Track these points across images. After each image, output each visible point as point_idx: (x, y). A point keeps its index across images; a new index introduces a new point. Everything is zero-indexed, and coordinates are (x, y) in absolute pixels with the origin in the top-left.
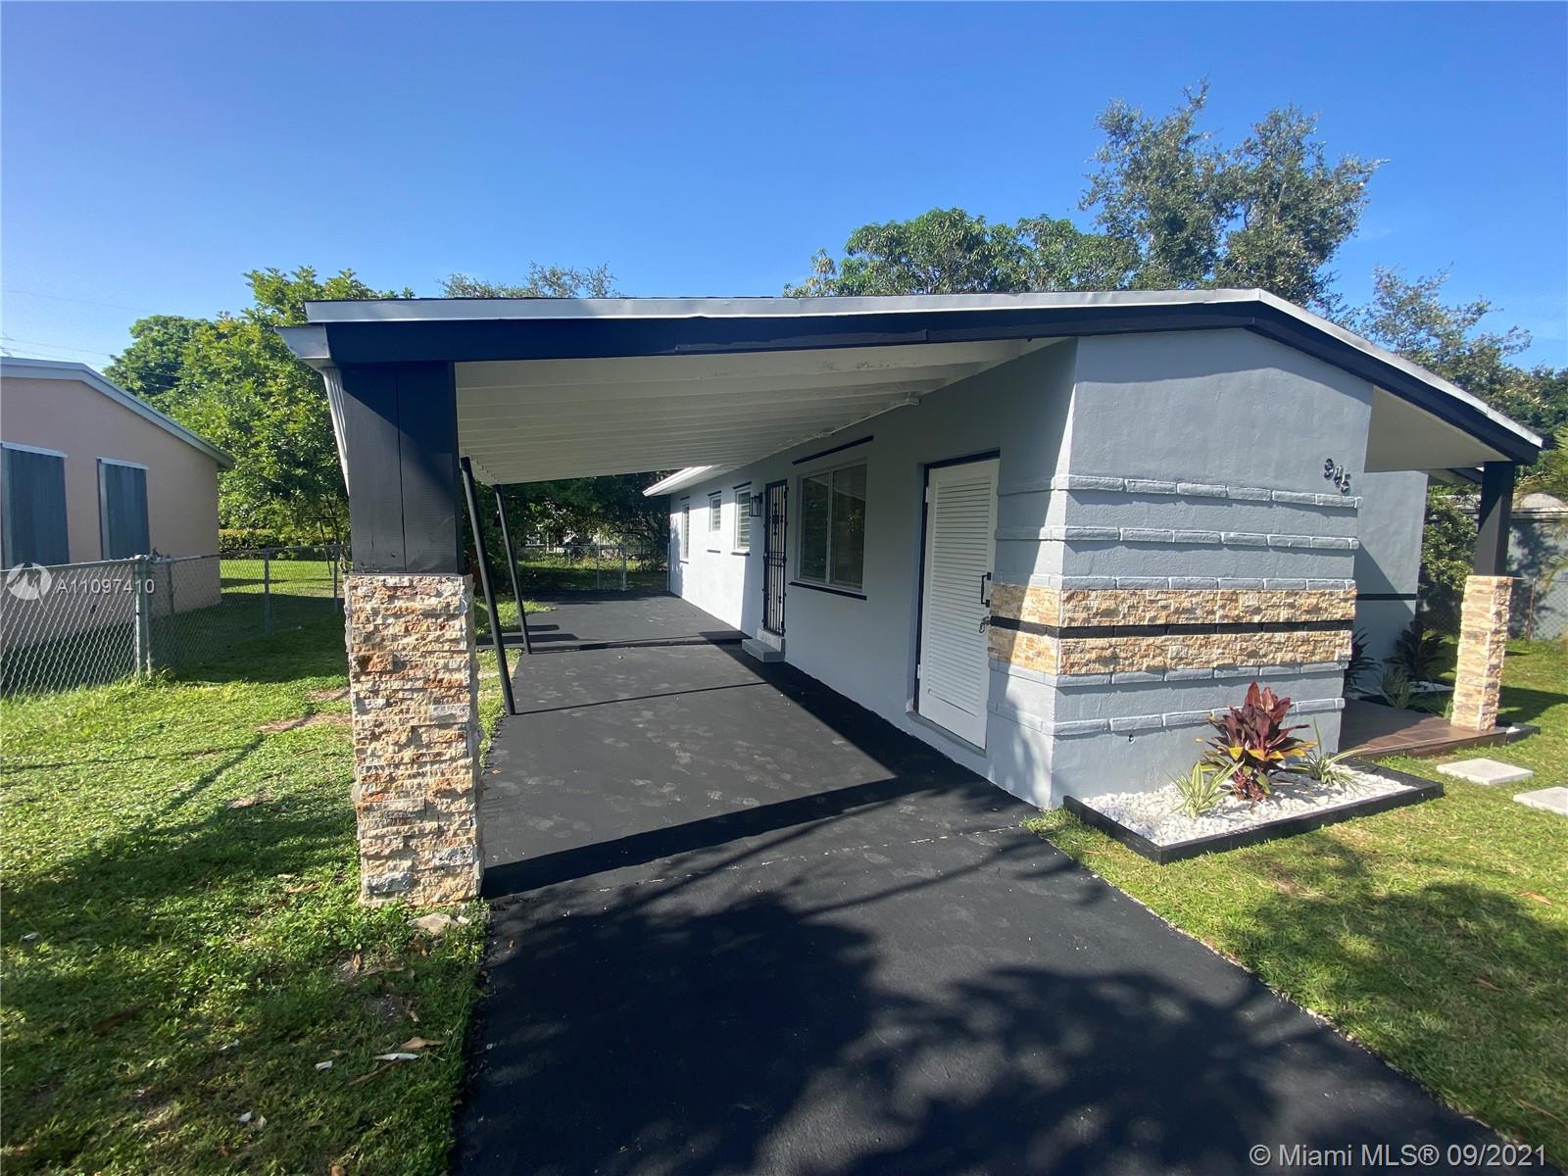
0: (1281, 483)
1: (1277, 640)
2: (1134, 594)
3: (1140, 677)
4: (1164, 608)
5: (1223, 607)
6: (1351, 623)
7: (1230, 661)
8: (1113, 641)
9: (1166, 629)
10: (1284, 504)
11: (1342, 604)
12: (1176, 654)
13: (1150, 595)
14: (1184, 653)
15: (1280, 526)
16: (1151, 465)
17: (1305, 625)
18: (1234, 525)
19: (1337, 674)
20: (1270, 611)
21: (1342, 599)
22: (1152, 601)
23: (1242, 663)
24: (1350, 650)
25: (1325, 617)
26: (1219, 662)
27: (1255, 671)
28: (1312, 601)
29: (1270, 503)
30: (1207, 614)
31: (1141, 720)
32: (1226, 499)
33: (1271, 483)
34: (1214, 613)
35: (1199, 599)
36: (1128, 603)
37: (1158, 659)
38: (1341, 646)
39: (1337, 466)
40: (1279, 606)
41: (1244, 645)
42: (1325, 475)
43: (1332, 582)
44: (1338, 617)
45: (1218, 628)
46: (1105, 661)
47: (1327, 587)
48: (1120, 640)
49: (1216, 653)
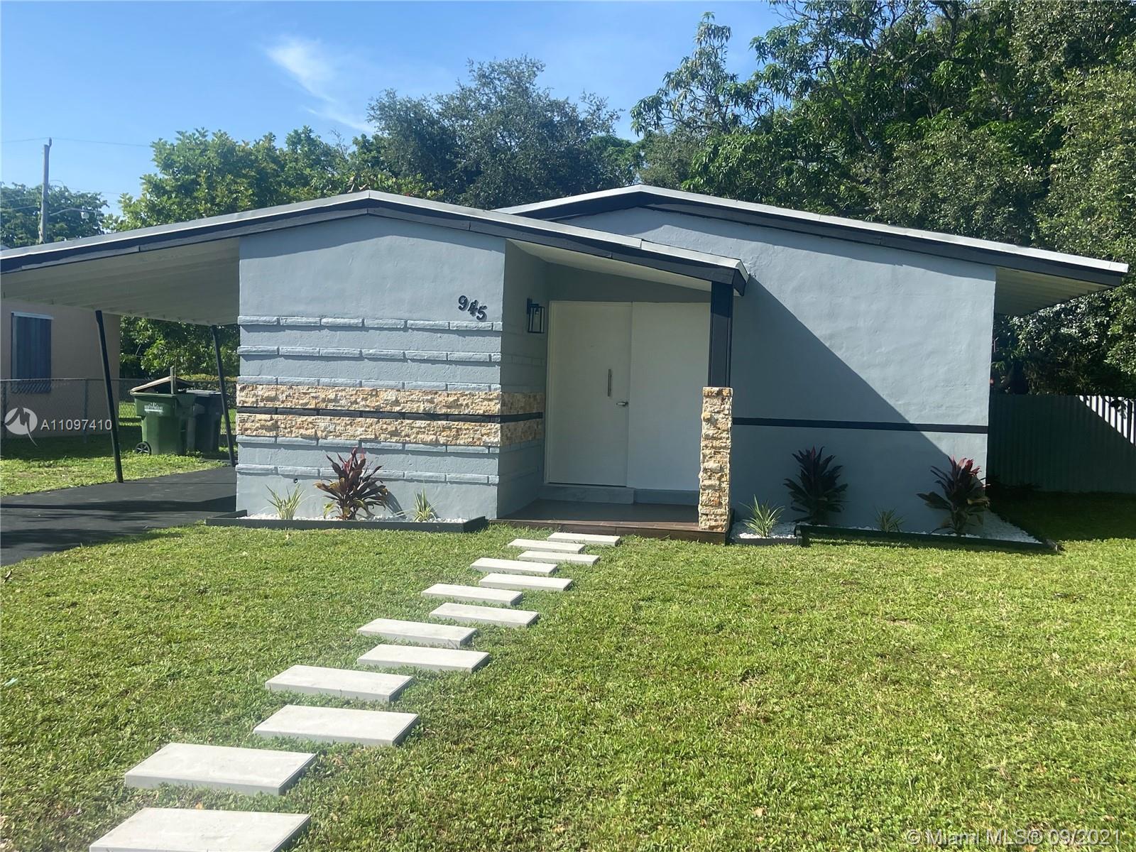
0: (416, 315)
1: (417, 425)
2: (291, 388)
3: (297, 441)
4: (315, 398)
5: (366, 399)
6: (502, 418)
7: (373, 437)
8: (275, 417)
9: (317, 412)
10: (419, 329)
11: (486, 403)
12: (325, 428)
13: (303, 389)
14: (331, 428)
15: (418, 345)
16: (301, 308)
17: (446, 417)
18: (375, 344)
19: (489, 456)
20: (409, 404)
21: (484, 399)
22: (305, 394)
23: (386, 439)
24: (498, 439)
25: (466, 412)
26: (363, 437)
27: (399, 446)
28: (451, 399)
29: (405, 329)
30: (352, 403)
31: (301, 469)
32: (363, 328)
33: (406, 315)
34: (357, 403)
35: (344, 393)
36: (286, 393)
37: (310, 430)
38: (488, 434)
39: (471, 300)
40: (418, 401)
41: (385, 426)
42: (460, 308)
43: (474, 385)
44: (481, 412)
45: (362, 414)
46: (269, 429)
47: (468, 389)
48: (280, 417)
49: (360, 430)
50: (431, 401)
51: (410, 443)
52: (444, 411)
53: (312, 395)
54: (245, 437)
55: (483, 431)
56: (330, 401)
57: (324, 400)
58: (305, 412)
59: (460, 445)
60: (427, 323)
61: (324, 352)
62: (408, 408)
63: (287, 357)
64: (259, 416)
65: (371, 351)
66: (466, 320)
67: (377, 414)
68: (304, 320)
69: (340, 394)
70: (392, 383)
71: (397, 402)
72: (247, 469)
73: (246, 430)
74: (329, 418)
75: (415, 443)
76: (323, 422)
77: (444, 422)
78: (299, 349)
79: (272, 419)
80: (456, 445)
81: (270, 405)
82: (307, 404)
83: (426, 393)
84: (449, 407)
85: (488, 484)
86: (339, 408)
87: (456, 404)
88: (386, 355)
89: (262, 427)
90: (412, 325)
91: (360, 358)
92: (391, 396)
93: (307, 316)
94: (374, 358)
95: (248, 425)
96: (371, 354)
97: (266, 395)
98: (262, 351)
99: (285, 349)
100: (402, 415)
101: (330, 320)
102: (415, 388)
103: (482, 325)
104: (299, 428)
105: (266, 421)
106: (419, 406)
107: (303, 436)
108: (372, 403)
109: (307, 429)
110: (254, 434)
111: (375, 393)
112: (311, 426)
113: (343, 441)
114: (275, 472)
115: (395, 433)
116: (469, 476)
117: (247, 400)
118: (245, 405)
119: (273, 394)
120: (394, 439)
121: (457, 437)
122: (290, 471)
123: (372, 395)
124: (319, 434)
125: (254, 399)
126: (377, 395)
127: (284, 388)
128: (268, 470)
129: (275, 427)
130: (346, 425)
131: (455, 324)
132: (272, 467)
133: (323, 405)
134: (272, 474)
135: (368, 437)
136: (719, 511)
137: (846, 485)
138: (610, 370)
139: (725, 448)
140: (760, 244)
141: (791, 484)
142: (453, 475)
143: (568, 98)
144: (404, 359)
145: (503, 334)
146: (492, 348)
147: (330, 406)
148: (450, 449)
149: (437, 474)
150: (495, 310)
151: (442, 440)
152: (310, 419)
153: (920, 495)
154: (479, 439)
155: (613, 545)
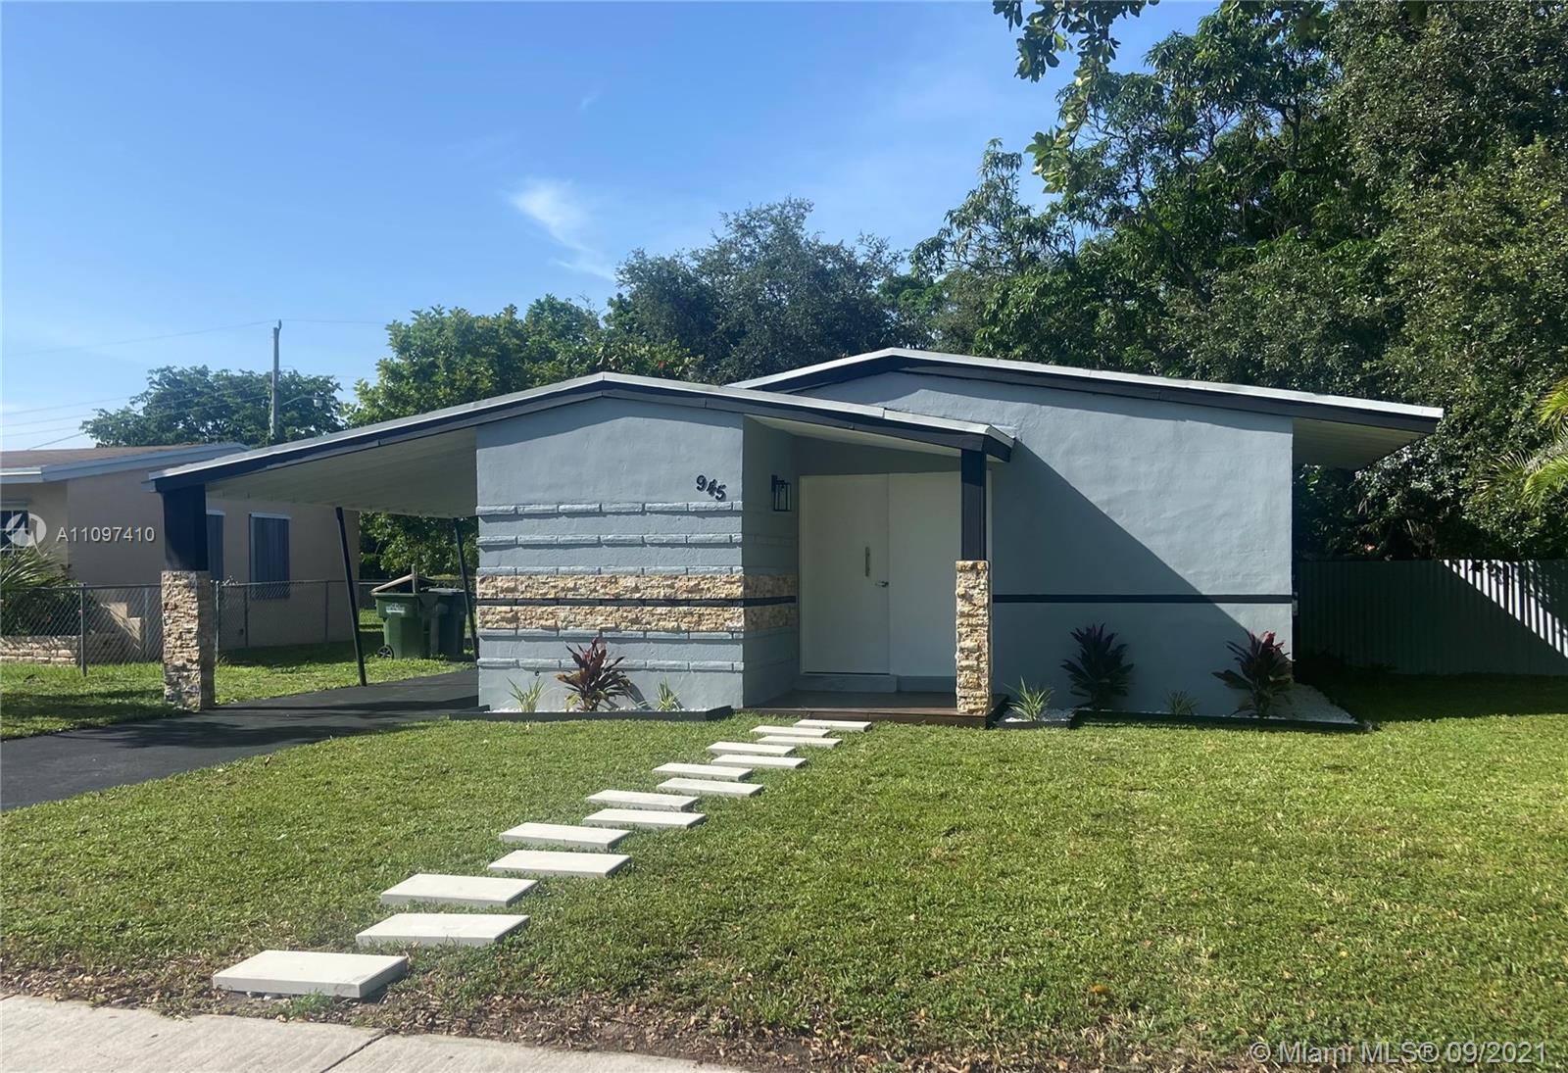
0: (654, 498)
1: (658, 612)
2: (530, 578)
3: (537, 633)
4: (555, 587)
5: (605, 587)
6: (745, 602)
7: (613, 625)
8: (515, 608)
9: (557, 601)
10: (657, 512)
11: (728, 586)
12: (566, 618)
13: (542, 578)
14: (571, 618)
15: (656, 529)
16: (537, 496)
17: (688, 602)
18: (613, 530)
19: (733, 641)
20: (649, 590)
21: (726, 582)
22: (544, 583)
23: (626, 627)
24: (741, 623)
25: (708, 596)
26: (603, 626)
27: (640, 634)
28: (692, 583)
29: (643, 512)
30: (591, 592)
31: (542, 661)
32: (600, 513)
33: (643, 499)
34: (597, 591)
35: (582, 582)
36: (526, 584)
37: (550, 621)
38: (731, 619)
39: (709, 480)
40: (658, 587)
41: (625, 614)
42: (698, 488)
43: (715, 568)
44: (723, 596)
45: (601, 602)
46: (510, 621)
47: (709, 573)
48: (520, 608)
49: (600, 619)
50: (672, 586)
51: (651, 630)
52: (684, 596)
53: (551, 584)
54: (486, 630)
55: (727, 615)
56: (569, 590)
57: (563, 589)
58: (545, 602)
59: (702, 631)
60: (665, 505)
61: (562, 539)
62: (648, 594)
63: (526, 546)
64: (499, 608)
65: (609, 537)
66: (706, 501)
67: (617, 601)
68: (542, 507)
69: (579, 582)
70: (631, 569)
71: (637, 589)
72: (488, 663)
73: (487, 622)
74: (568, 607)
75: (657, 630)
76: (563, 612)
77: (686, 608)
78: (538, 538)
79: (512, 611)
80: (698, 631)
81: (510, 596)
82: (546, 594)
83: (666, 578)
84: (690, 592)
85: (733, 671)
86: (579, 597)
87: (696, 589)
88: (625, 540)
89: (503, 619)
90: (650, 508)
91: (599, 544)
92: (631, 582)
93: (545, 503)
94: (612, 544)
95: (488, 618)
96: (608, 540)
97: (505, 586)
98: (501, 542)
99: (523, 538)
100: (643, 602)
101: (567, 506)
102: (654, 574)
103: (721, 504)
104: (538, 620)
105: (506, 612)
106: (659, 592)
107: (544, 628)
108: (612, 591)
109: (547, 620)
110: (495, 626)
111: (613, 580)
112: (550, 616)
113: (582, 631)
114: (516, 665)
115: (636, 621)
116: (712, 663)
117: (487, 592)
118: (486, 597)
119: (512, 584)
120: (635, 627)
121: (699, 623)
122: (532, 664)
123: (611, 583)
124: (559, 624)
125: (494, 591)
126: (616, 582)
127: (523, 578)
128: (509, 663)
129: (515, 619)
130: (586, 614)
131: (694, 505)
132: (514, 660)
133: (562, 595)
134: (514, 667)
135: (609, 625)
136: (979, 693)
137: (1132, 665)
138: (867, 550)
139: (982, 625)
140: (1025, 404)
141: (1070, 667)
142: (696, 663)
143: (842, 241)
144: (643, 544)
145: (744, 513)
146: (733, 530)
147: (570, 596)
148: (693, 636)
149: (679, 663)
150: (734, 488)
151: (684, 627)
152: (550, 609)
153: (1217, 675)
154: (722, 624)
155: (862, 730)
